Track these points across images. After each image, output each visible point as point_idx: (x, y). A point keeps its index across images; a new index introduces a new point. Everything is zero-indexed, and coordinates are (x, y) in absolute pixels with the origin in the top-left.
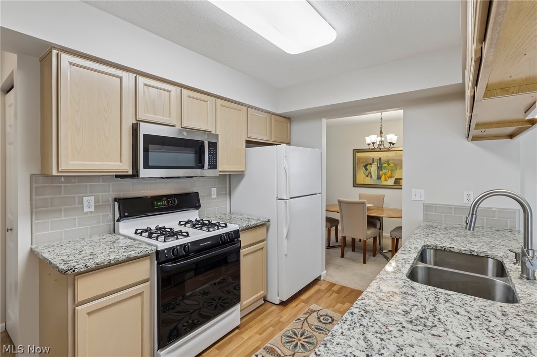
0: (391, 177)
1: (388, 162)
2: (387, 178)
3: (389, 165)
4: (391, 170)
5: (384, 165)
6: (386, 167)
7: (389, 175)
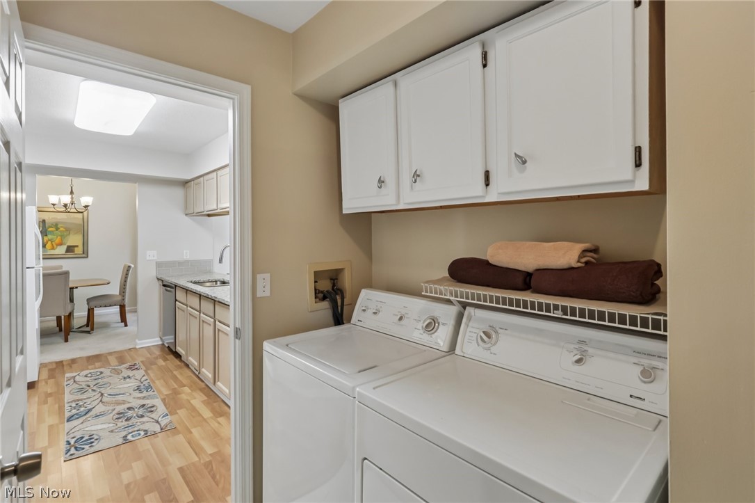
0: (61, 244)
1: (56, 226)
2: (55, 246)
3: (57, 229)
4: (61, 236)
5: (50, 229)
6: (53, 231)
7: (57, 241)
